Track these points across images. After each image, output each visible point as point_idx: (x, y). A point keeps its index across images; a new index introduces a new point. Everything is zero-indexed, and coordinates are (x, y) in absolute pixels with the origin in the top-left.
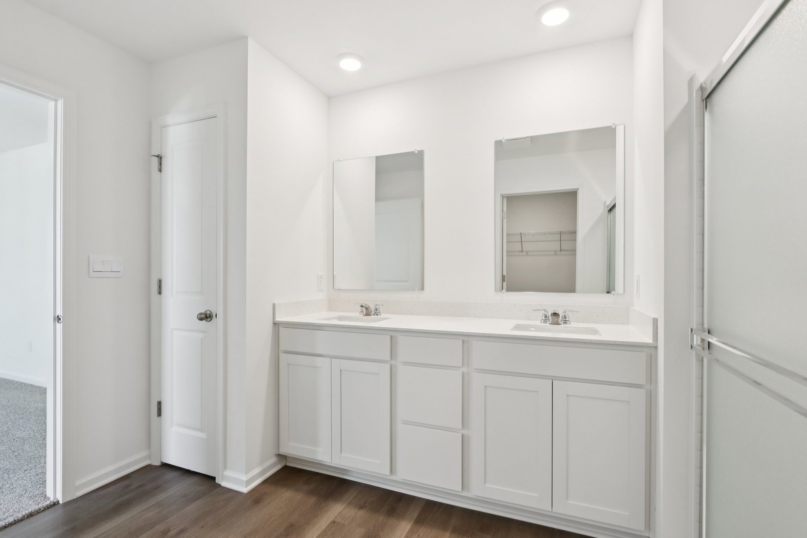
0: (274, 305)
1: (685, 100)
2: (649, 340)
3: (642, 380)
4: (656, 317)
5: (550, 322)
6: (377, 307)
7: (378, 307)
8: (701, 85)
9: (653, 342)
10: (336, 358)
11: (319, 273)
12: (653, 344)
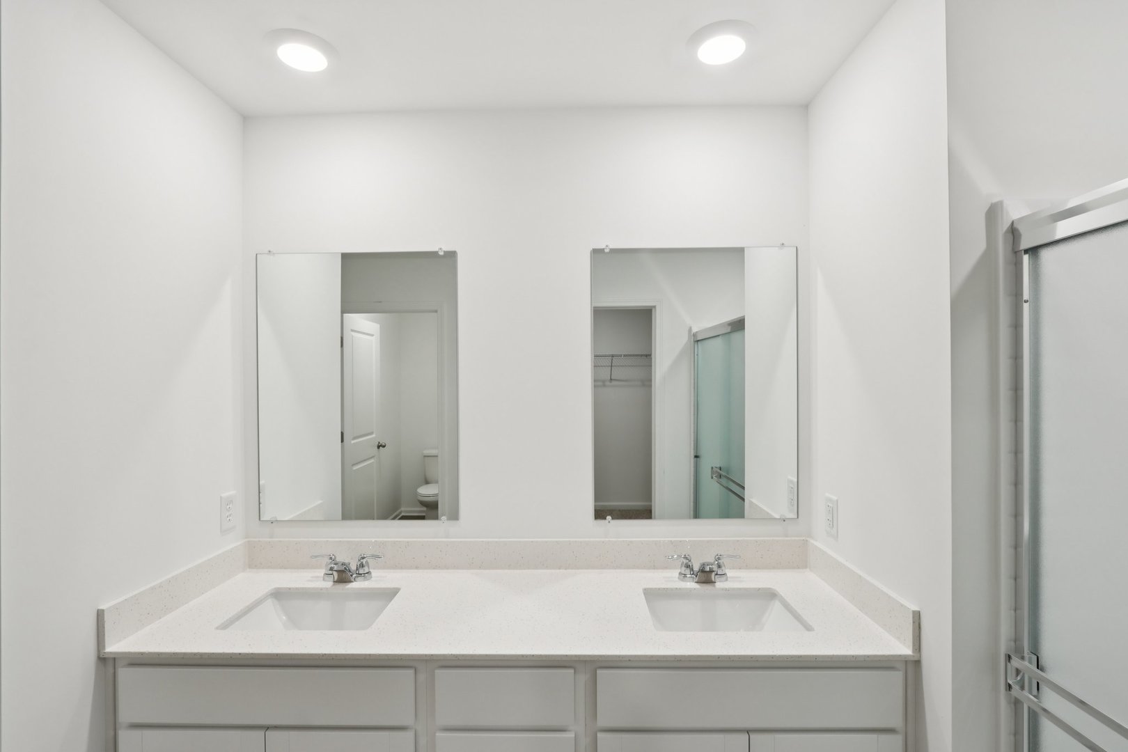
0: (100, 615)
1: (982, 246)
2: (906, 650)
3: (896, 721)
4: (918, 610)
5: (696, 580)
6: (364, 561)
7: (367, 562)
8: (1013, 223)
9: (913, 652)
10: (276, 728)
11: (223, 495)
12: (913, 656)
